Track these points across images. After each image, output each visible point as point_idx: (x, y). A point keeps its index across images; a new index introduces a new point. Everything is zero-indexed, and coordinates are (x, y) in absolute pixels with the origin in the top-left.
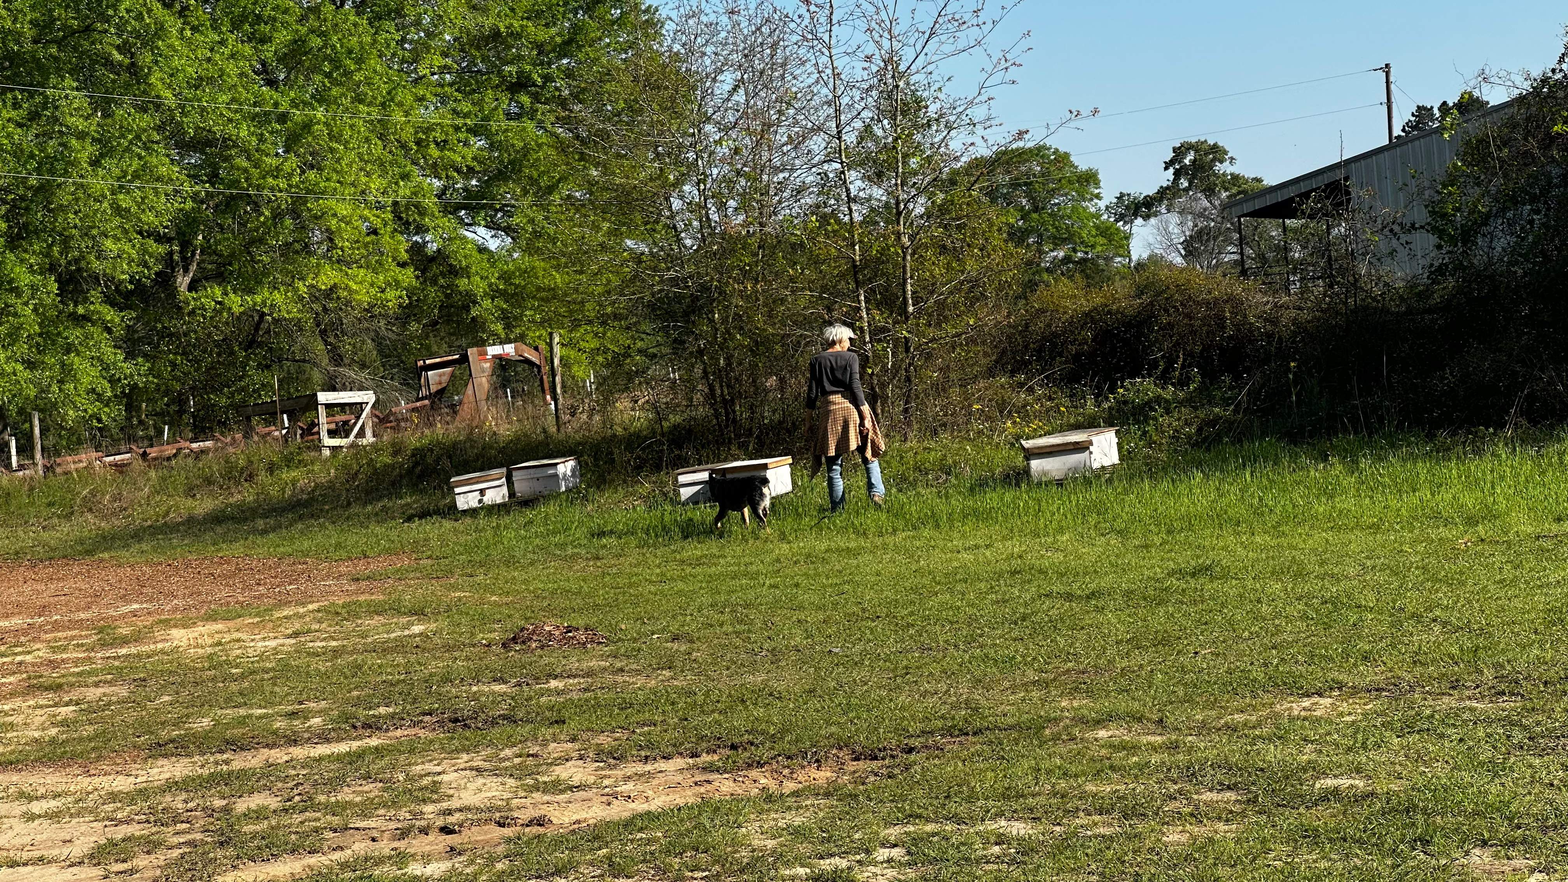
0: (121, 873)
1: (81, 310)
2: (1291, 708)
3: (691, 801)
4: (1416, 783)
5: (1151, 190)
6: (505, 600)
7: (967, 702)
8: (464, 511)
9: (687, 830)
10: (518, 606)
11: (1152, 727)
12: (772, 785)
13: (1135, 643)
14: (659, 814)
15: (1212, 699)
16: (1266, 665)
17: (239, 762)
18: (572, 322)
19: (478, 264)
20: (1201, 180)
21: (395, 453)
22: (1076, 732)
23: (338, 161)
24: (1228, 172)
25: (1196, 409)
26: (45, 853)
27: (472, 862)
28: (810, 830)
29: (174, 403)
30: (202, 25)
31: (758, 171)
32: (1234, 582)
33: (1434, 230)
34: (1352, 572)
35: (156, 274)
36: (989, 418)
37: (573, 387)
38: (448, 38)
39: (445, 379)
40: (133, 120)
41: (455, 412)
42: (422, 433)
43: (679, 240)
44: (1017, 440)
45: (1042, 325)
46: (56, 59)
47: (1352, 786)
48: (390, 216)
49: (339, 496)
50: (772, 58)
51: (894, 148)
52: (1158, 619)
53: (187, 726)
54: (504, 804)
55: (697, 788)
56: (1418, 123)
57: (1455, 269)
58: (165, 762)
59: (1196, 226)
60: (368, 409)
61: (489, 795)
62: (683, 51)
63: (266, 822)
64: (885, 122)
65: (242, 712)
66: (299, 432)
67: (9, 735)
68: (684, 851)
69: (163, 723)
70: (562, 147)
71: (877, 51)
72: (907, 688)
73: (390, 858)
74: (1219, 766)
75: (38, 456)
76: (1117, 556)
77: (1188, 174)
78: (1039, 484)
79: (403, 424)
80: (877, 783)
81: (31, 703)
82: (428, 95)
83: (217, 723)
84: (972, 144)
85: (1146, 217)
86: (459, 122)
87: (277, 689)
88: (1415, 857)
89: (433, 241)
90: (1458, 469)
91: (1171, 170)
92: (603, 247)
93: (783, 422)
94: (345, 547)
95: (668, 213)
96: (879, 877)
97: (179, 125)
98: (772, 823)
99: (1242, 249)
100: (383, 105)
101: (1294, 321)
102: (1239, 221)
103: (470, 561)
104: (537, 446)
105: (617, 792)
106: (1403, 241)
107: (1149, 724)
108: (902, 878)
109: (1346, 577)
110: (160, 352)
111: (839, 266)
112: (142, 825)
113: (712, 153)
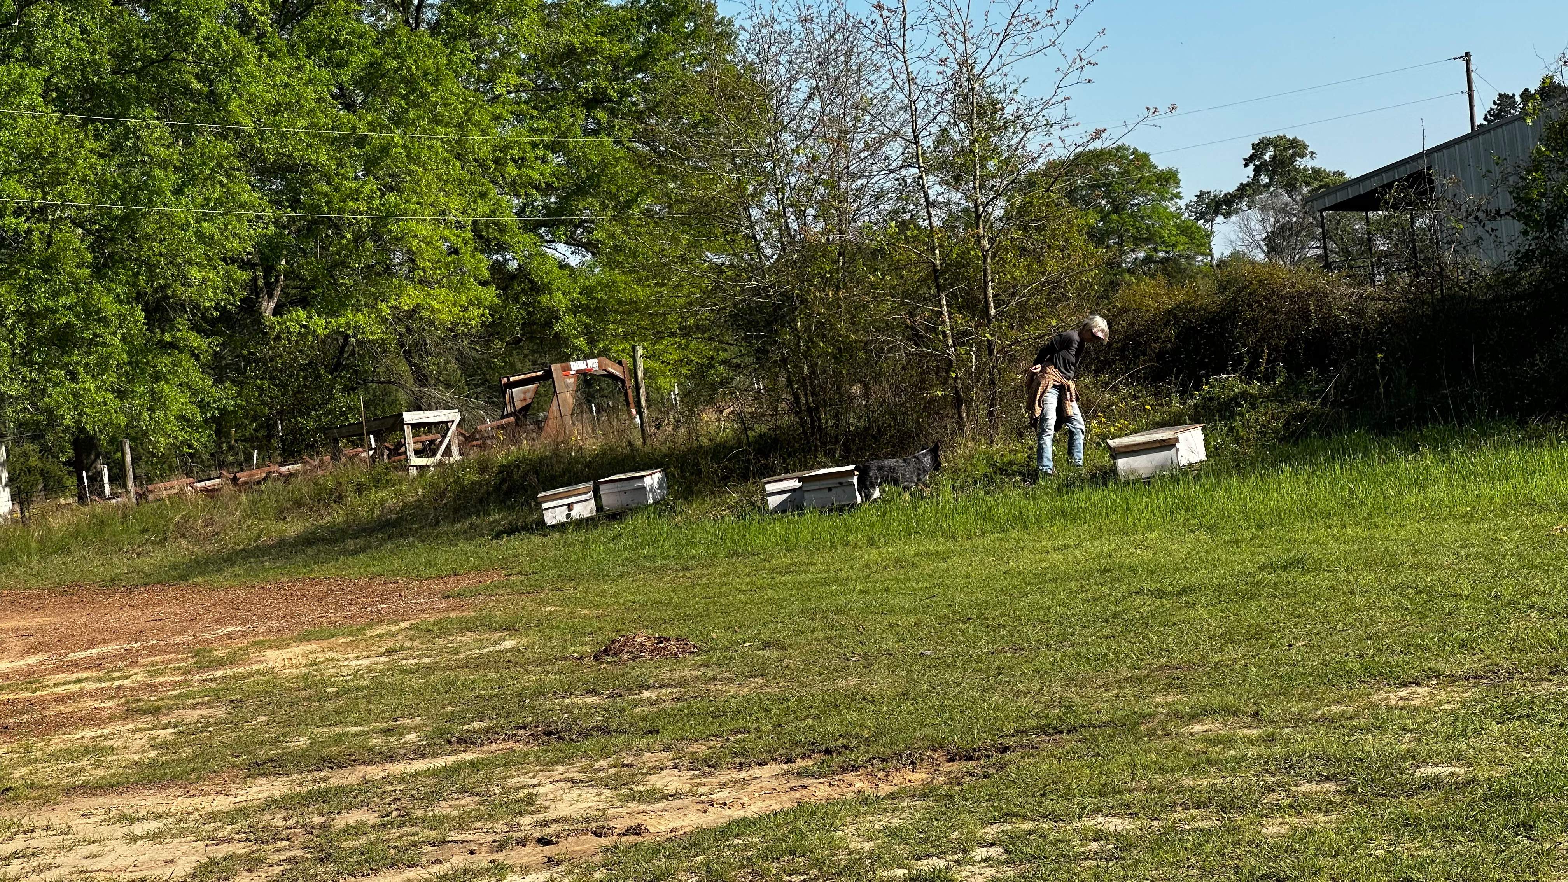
1: (168, 338)
2: (1388, 698)
3: (787, 806)
4: (1518, 769)
5: (1232, 188)
6: (595, 613)
7: (1060, 700)
8: (553, 526)
9: (784, 834)
10: (608, 619)
11: (1249, 720)
12: (868, 788)
13: (1228, 637)
14: (755, 819)
15: (1308, 691)
16: (1362, 656)
17: (337, 779)
18: (655, 334)
19: (559, 280)
20: (1282, 176)
21: (482, 471)
22: (1171, 727)
23: (417, 182)
24: (1309, 166)
25: (1282, 403)
26: (148, 873)
27: (570, 872)
28: (907, 831)
29: (262, 428)
30: (280, 51)
31: (836, 179)
32: (1326, 574)
33: (1520, 216)
34: (1446, 561)
35: (241, 300)
37: (658, 402)
38: (523, 56)
39: (530, 395)
40: (214, 147)
41: (540, 428)
42: (508, 450)
43: (759, 250)
44: (1103, 440)
45: (1125, 324)
46: (136, 89)
47: (1452, 774)
48: (470, 235)
49: (428, 514)
50: (846, 64)
51: (971, 151)
52: (1251, 613)
53: (284, 745)
54: (601, 814)
55: (793, 793)
56: (1500, 111)
57: (1542, 255)
58: (264, 781)
59: (1278, 221)
60: (454, 427)
61: (585, 805)
62: (757, 61)
63: (365, 838)
64: (962, 125)
65: (338, 730)
66: (386, 452)
67: (109, 759)
68: (781, 856)
69: (260, 743)
70: (639, 160)
71: (952, 54)
72: (1000, 688)
73: (488, 870)
74: (1317, 758)
75: (130, 483)
76: (1207, 552)
77: (1268, 170)
78: (1127, 483)
79: (489, 442)
80: (973, 783)
81: (131, 726)
82: (505, 114)
83: (314, 742)
84: (1050, 145)
85: (1227, 215)
86: (536, 139)
87: (372, 707)
88: (1518, 842)
89: (514, 258)
90: (1551, 455)
91: (1251, 167)
92: (683, 260)
93: (869, 428)
94: (435, 565)
95: (747, 224)
96: (977, 876)
97: (260, 151)
98: (868, 825)
99: (1325, 243)
100: (460, 125)
101: (1380, 312)
102: (1322, 215)
103: (559, 576)
104: (623, 460)
105: (712, 800)
106: (1488, 228)
107: (1245, 718)
108: (1001, 876)
109: (1441, 566)
110: (247, 378)
111: (920, 271)
112: (242, 844)
113: (789, 162)
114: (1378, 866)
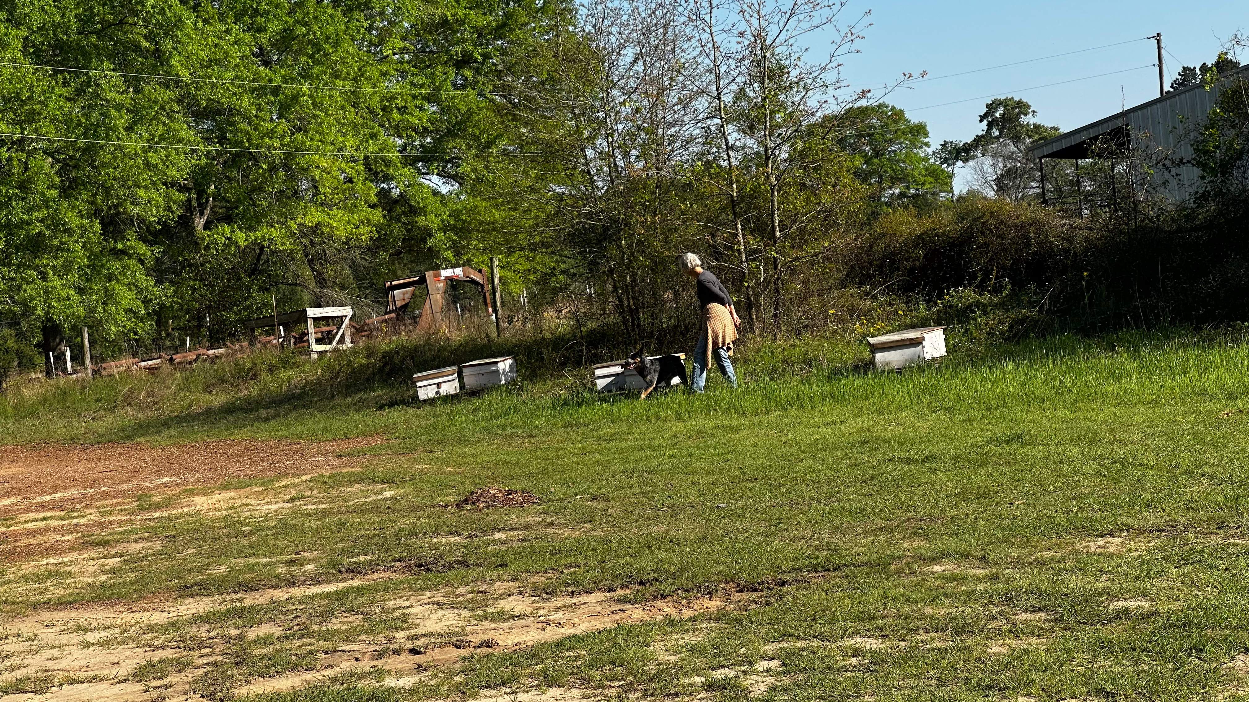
0: (158, 687)
1: (120, 246)
2: (1088, 546)
3: (609, 626)
4: (1191, 604)
5: (969, 139)
6: (458, 470)
7: (828, 545)
8: (425, 401)
9: (606, 648)
10: (468, 475)
11: (977, 563)
12: (674, 613)
13: (962, 496)
14: (584, 636)
15: (1025, 539)
16: (1068, 513)
17: (250, 600)
18: (508, 249)
19: (432, 204)
20: (1009, 129)
21: (369, 356)
22: (916, 567)
23: (320, 125)
24: (1031, 123)
25: (1007, 310)
26: (98, 673)
27: (435, 676)
28: (704, 647)
29: (194, 319)
30: (212, 18)
31: (655, 126)
32: (1041, 447)
33: (1199, 164)
34: (1136, 438)
35: (179, 217)
36: (841, 321)
37: (510, 303)
38: (406, 25)
39: (408, 296)
40: (159, 94)
41: (416, 323)
42: (390, 339)
43: (592, 182)
44: (864, 338)
45: (883, 246)
46: (96, 47)
47: (1139, 607)
48: (362, 168)
49: (325, 390)
50: (664, 35)
51: (763, 106)
52: (980, 478)
53: (208, 572)
54: (460, 630)
55: (613, 616)
56: (1184, 80)
57: (1216, 195)
58: (191, 600)
59: (1006, 166)
60: (347, 321)
61: (448, 623)
62: (593, 31)
63: (272, 647)
64: (756, 85)
65: (252, 560)
66: (293, 340)
67: (68, 581)
68: (604, 666)
69: (189, 570)
70: (498, 111)
71: (748, 29)
72: (780, 534)
73: (370, 673)
74: (1032, 593)
75: (88, 362)
76: (946, 428)
77: (998, 125)
78: (883, 372)
79: (375, 333)
80: (757, 610)
81: (85, 555)
82: (391, 71)
83: (232, 570)
84: (826, 102)
85: (966, 161)
86: (416, 91)
87: (278, 542)
88: (1191, 662)
89: (397, 187)
90: (1221, 355)
91: (985, 122)
92: (532, 189)
93: (678, 326)
94: (331, 430)
95: (583, 161)
96: (760, 684)
97: (195, 97)
98: (674, 642)
99: (1043, 184)
100: (355, 79)
101: (1086, 239)
102: (1041, 161)
103: (430, 440)
104: (482, 348)
105: (550, 620)
106: (1173, 173)
107: (974, 561)
108: (779, 684)
109: (1132, 442)
110: (182, 279)
111: (721, 201)
112: (174, 650)
113: (618, 113)
114: (1079, 679)
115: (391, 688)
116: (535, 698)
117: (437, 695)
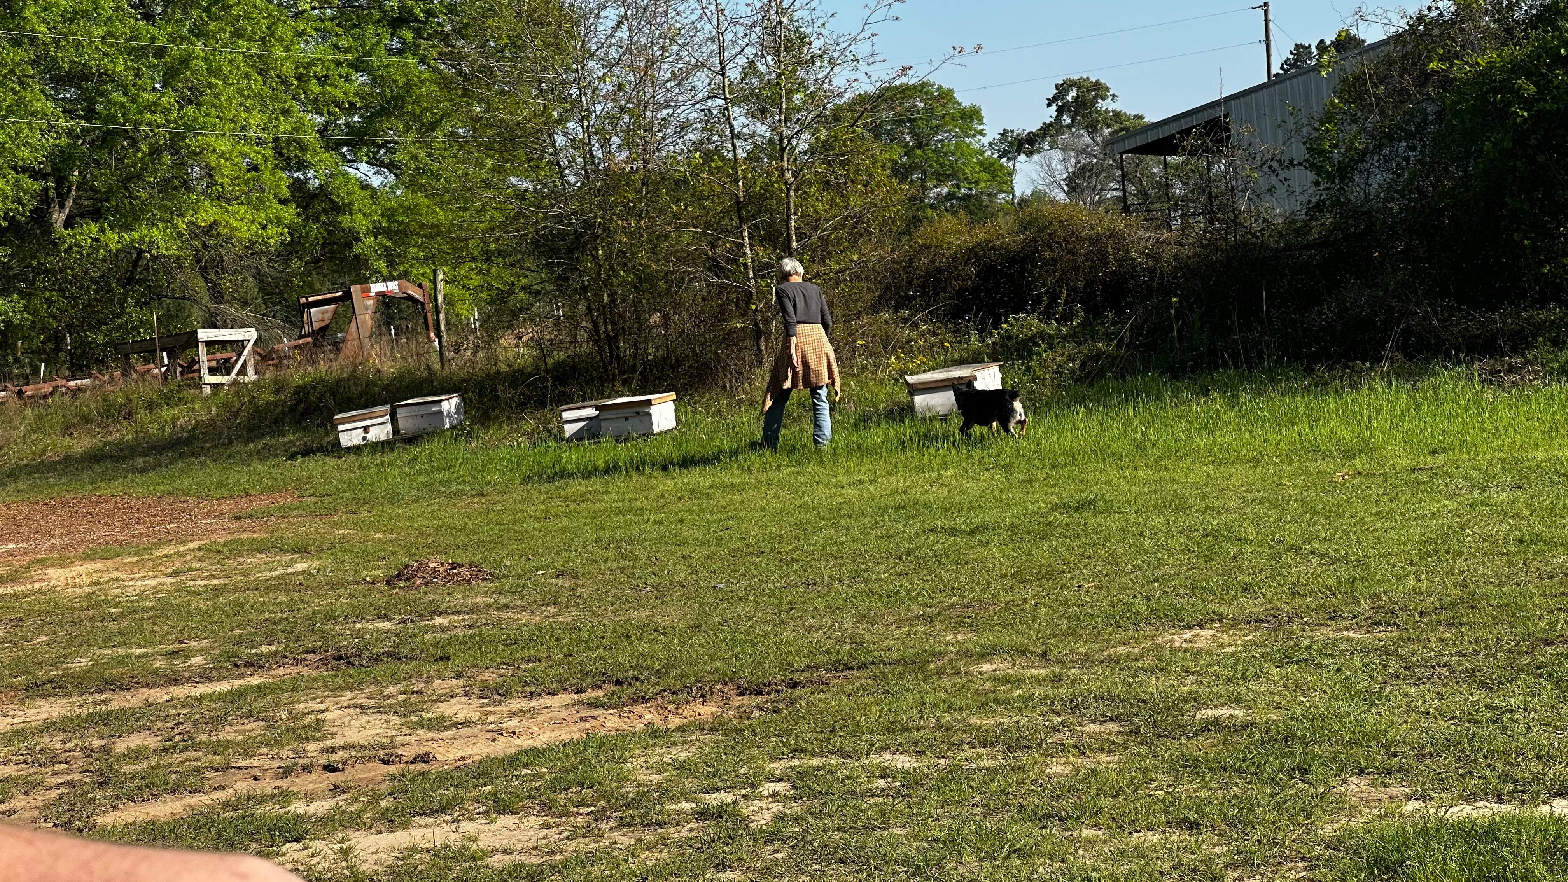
2: (1172, 640)
3: (576, 736)
4: (1295, 713)
5: (1035, 127)
6: (389, 537)
7: (851, 637)
8: (348, 449)
9: (572, 765)
10: (402, 543)
11: (1036, 660)
12: (658, 720)
13: (1019, 577)
14: (544, 750)
15: (1095, 631)
16: (1148, 598)
17: (119, 702)
18: (456, 259)
19: (360, 199)
20: (1084, 117)
21: (278, 391)
22: (961, 665)
23: (217, 96)
24: (1110, 109)
25: (1079, 344)
27: (356, 800)
28: (696, 764)
29: (50, 341)
31: (642, 108)
32: (1117, 516)
33: (1313, 167)
34: (1232, 505)
35: (31, 211)
36: (873, 354)
37: (457, 325)
39: (328, 316)
40: (8, 54)
41: (338, 350)
42: (305, 370)
43: (563, 177)
44: (901, 376)
45: (926, 261)
47: (1232, 716)
48: (271, 152)
49: (221, 433)
51: (778, 84)
52: (1043, 553)
53: (64, 666)
54: (389, 741)
55: (582, 724)
56: (1296, 61)
57: (1333, 206)
58: (42, 702)
59: (1079, 162)
60: (249, 347)
61: (373, 732)
63: (146, 762)
64: (769, 58)
65: (121, 651)
66: (179, 369)
68: (570, 787)
69: (40, 664)
70: (445, 83)
72: (792, 623)
73: (272, 796)
74: (1102, 698)
76: (1001, 491)
77: (1070, 111)
78: (924, 419)
79: (285, 362)
80: (762, 718)
82: (309, 30)
83: (96, 663)
84: (856, 80)
85: (1030, 154)
86: (340, 57)
87: (157, 628)
88: (1293, 786)
89: (315, 177)
90: (1336, 403)
91: (1054, 107)
92: (487, 184)
93: (667, 358)
94: (227, 485)
95: (551, 150)
96: (765, 811)
97: (54, 59)
98: (657, 758)
99: (1124, 185)
100: (263, 40)
101: (1176, 257)
102: (1121, 157)
103: (354, 499)
104: (421, 384)
105: (502, 729)
106: (1281, 177)
107: (1033, 658)
108: (788, 812)
109: (1227, 510)
110: (36, 289)
111: (723, 203)
112: (19, 766)
113: (595, 90)
114: (1157, 807)
115: (298, 815)
116: (482, 827)
117: (357, 824)
